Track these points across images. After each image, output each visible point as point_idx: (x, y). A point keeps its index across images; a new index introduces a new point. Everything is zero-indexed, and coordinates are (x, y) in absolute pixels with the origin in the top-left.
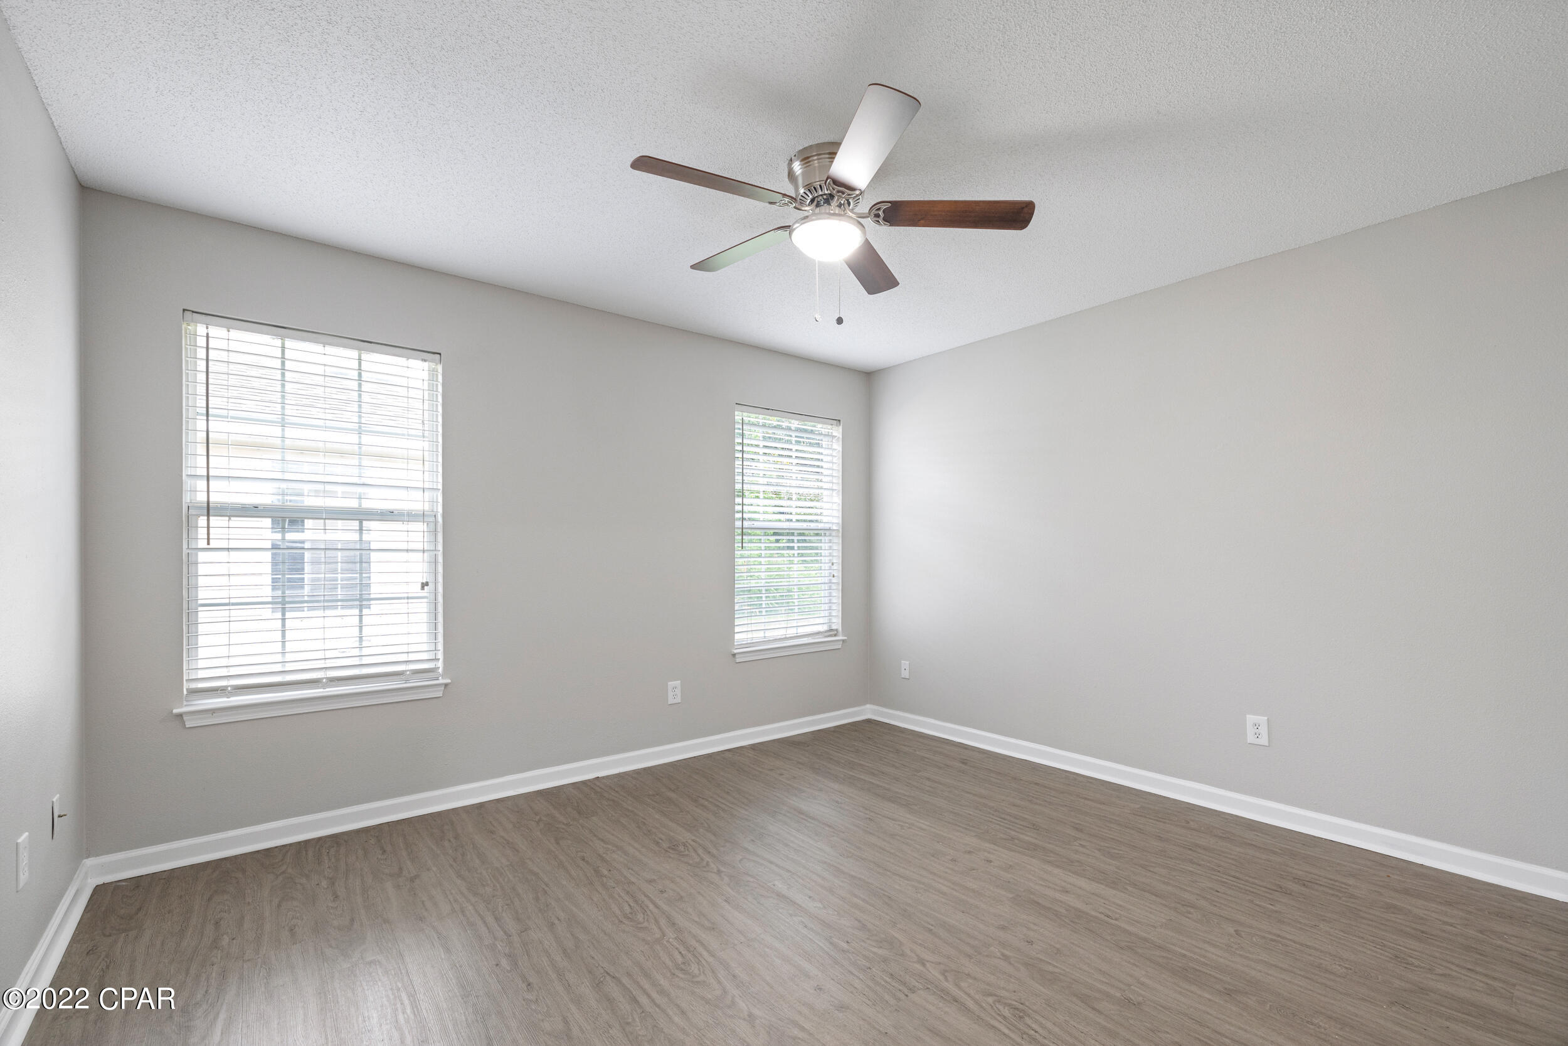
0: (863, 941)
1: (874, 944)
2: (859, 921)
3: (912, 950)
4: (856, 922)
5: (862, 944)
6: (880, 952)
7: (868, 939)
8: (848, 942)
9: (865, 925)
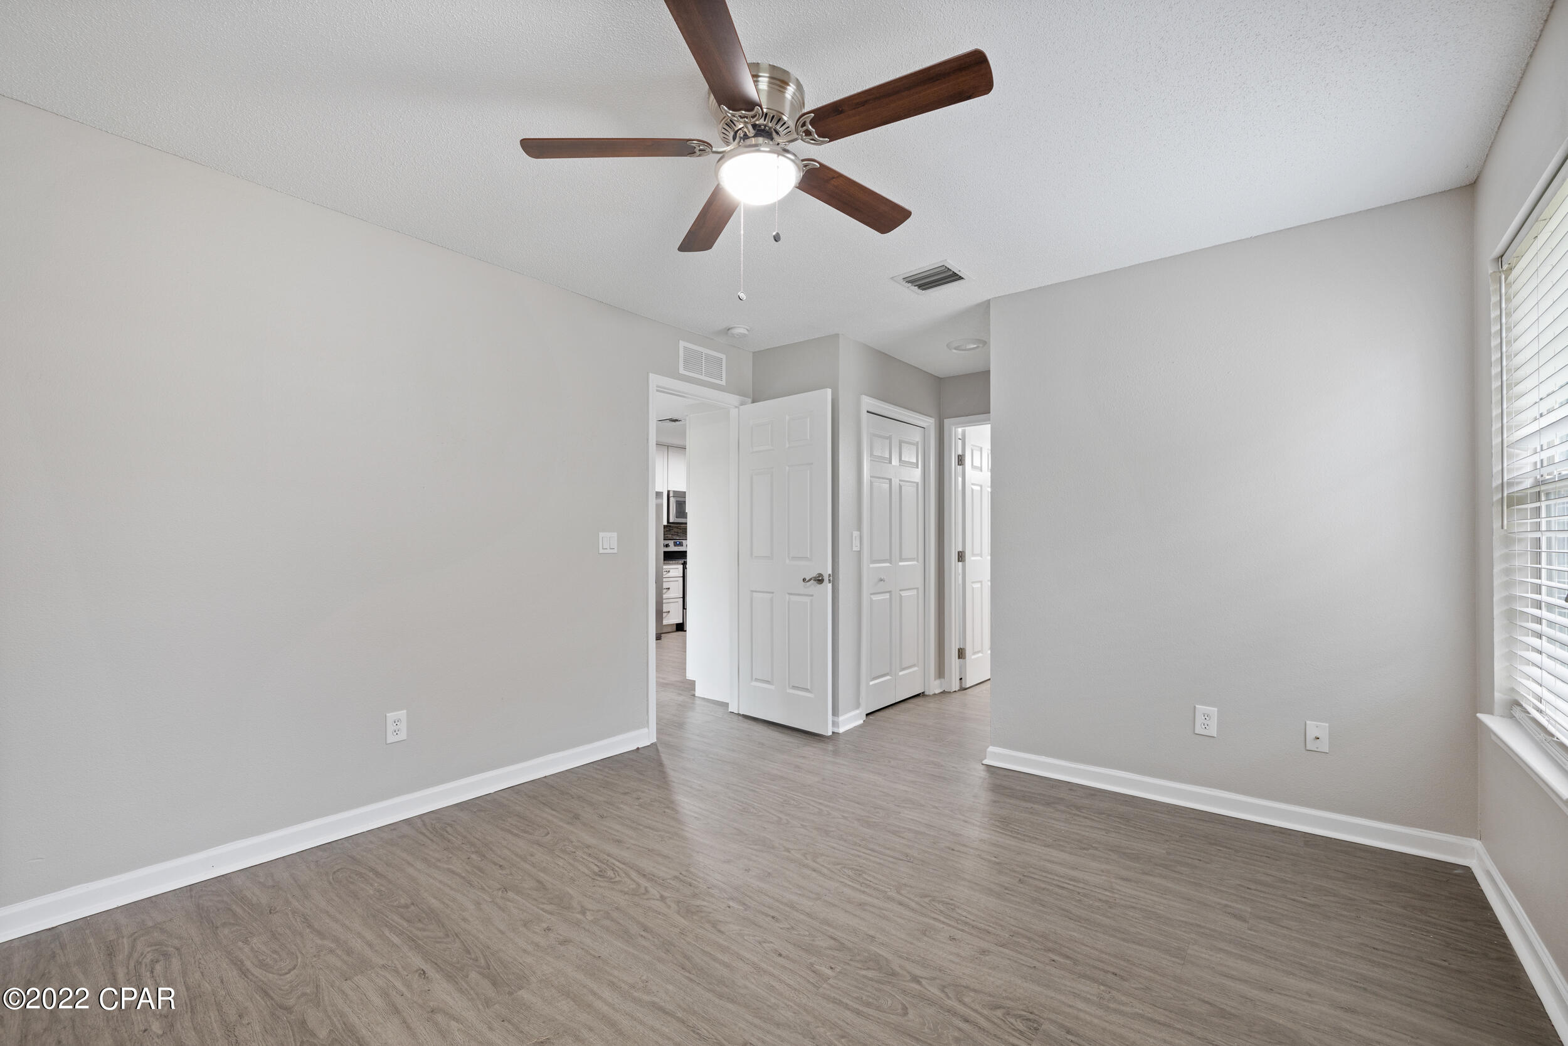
0: (715, 910)
1: (705, 909)
2: (720, 931)
3: (669, 907)
4: (722, 929)
5: (715, 907)
6: (699, 902)
7: (710, 913)
8: (729, 907)
9: (713, 927)
